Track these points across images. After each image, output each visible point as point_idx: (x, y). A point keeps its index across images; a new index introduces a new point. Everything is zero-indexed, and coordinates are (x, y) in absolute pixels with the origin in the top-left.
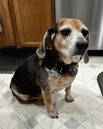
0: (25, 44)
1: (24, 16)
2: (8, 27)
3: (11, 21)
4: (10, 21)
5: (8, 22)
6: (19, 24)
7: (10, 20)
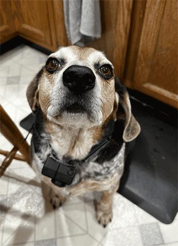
0: (143, 87)
1: (171, 17)
2: (118, 33)
3: (129, 20)
4: (127, 19)
5: (121, 22)
6: (148, 35)
7: (126, 16)
